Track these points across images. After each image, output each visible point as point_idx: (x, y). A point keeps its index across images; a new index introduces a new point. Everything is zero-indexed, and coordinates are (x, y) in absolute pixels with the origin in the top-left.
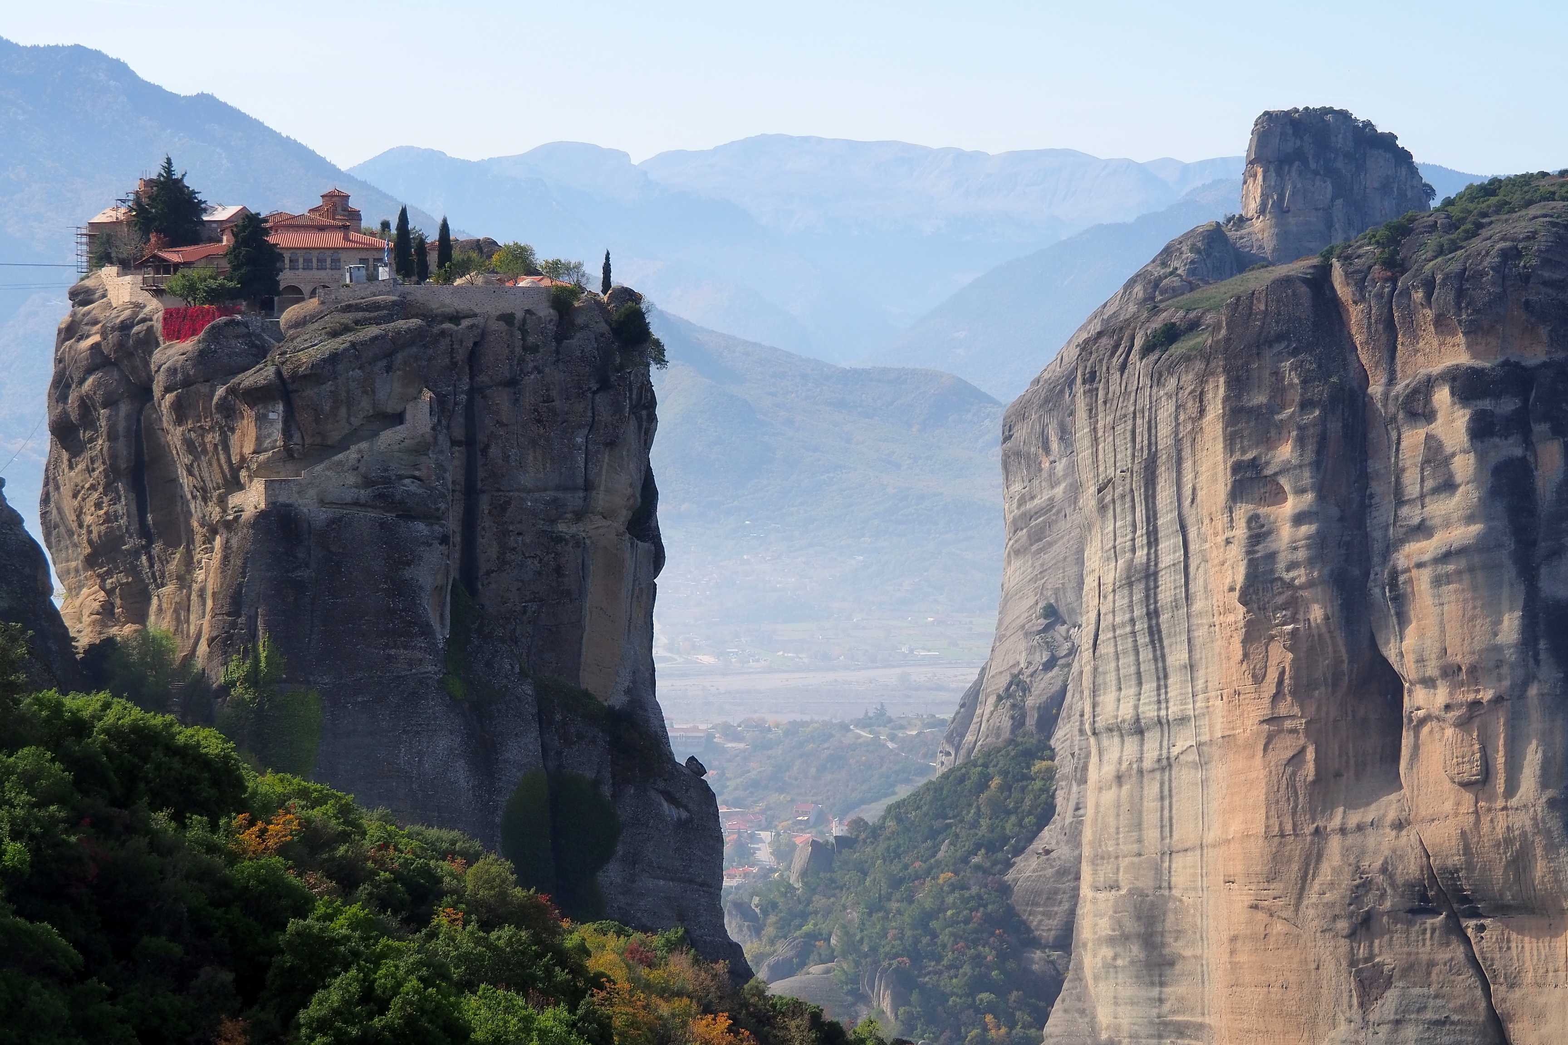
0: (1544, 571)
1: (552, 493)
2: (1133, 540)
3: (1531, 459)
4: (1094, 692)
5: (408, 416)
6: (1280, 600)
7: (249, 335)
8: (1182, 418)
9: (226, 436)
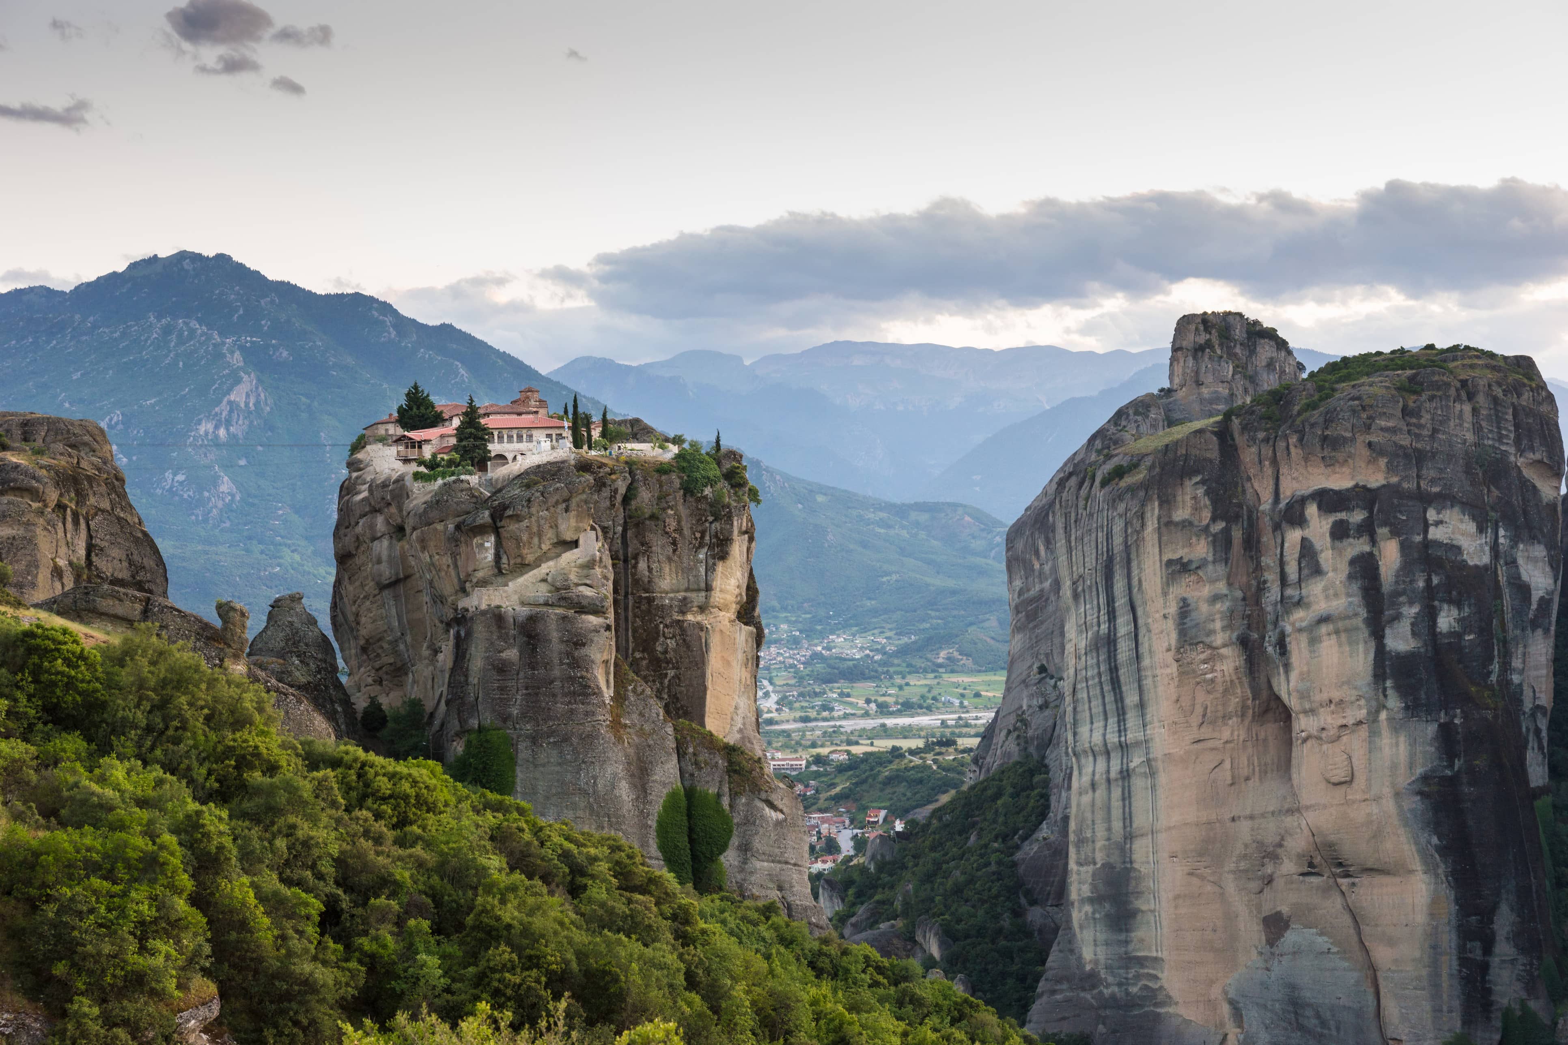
0: (1388, 631)
1: (683, 594)
2: (1098, 617)
3: (1376, 553)
4: (1075, 723)
5: (581, 542)
6: (1202, 656)
7: (470, 489)
8: (1129, 531)
9: (456, 560)
